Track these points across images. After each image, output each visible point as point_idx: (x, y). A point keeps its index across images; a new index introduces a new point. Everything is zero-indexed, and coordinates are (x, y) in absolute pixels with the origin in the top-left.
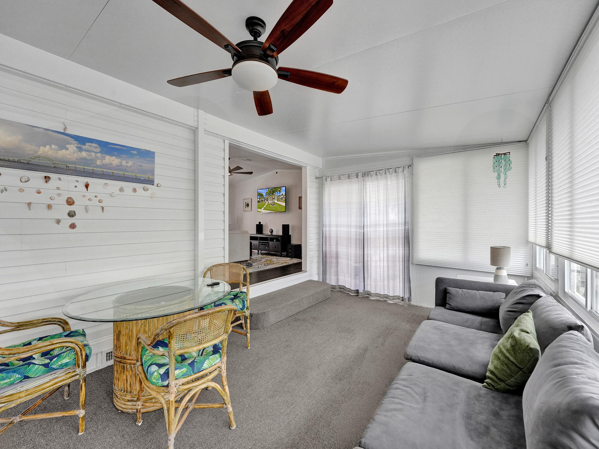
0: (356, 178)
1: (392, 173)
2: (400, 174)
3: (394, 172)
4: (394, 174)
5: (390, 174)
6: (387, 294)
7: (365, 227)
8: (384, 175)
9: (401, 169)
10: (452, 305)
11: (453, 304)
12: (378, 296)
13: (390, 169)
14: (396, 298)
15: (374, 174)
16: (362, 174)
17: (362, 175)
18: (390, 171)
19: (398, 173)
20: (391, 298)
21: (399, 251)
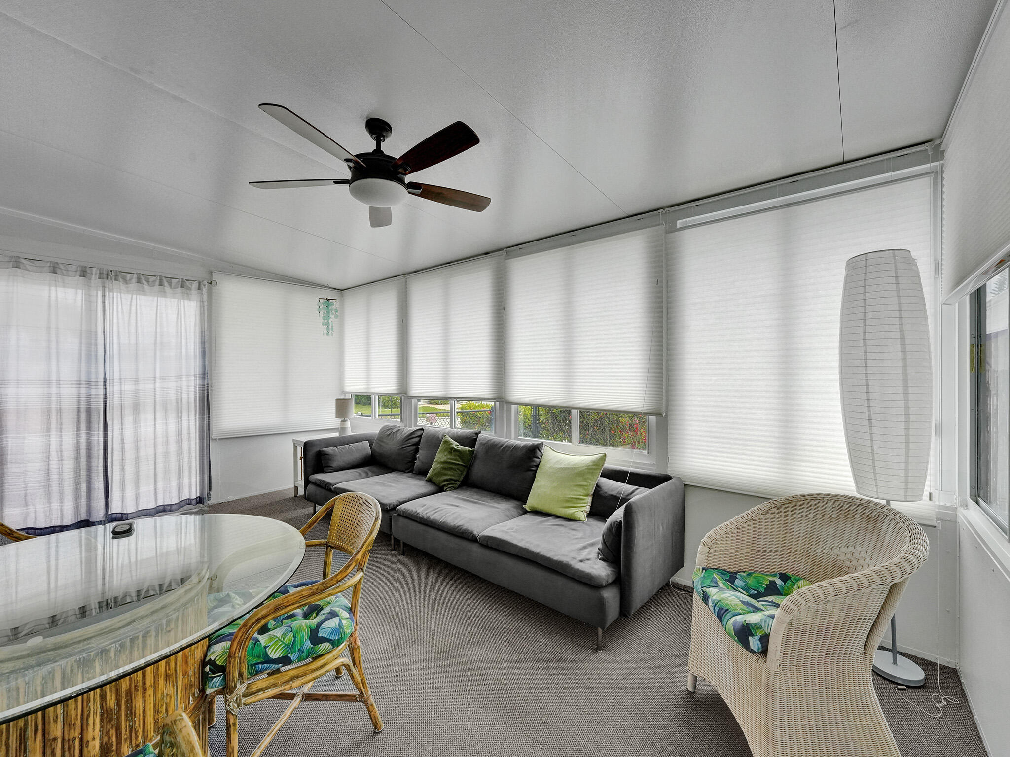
0: (80, 276)
1: (176, 288)
2: (194, 292)
3: (180, 286)
4: (179, 290)
5: (171, 288)
6: (163, 504)
7: (107, 385)
8: (157, 288)
9: (195, 285)
10: (333, 466)
11: (335, 464)
12: (143, 514)
13: (173, 280)
14: (183, 503)
15: (134, 280)
16: (98, 272)
17: (98, 275)
18: (173, 282)
19: (191, 290)
20: (175, 507)
21: (191, 423)
